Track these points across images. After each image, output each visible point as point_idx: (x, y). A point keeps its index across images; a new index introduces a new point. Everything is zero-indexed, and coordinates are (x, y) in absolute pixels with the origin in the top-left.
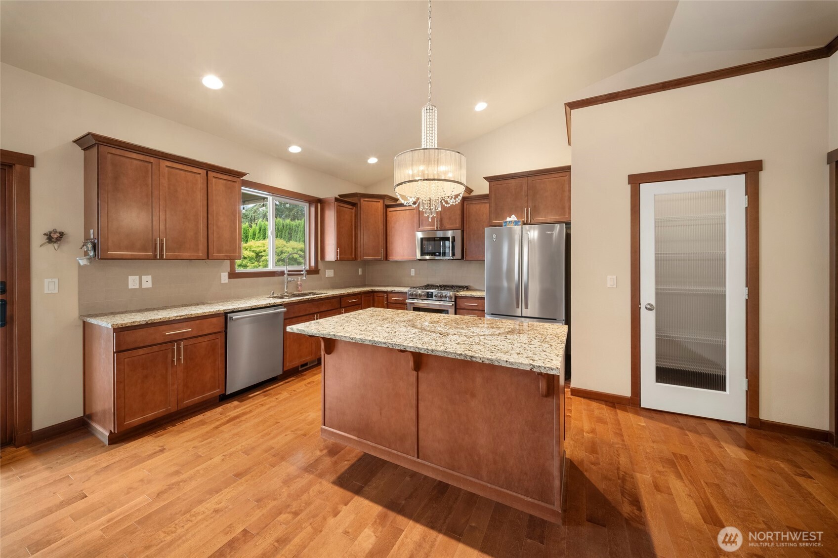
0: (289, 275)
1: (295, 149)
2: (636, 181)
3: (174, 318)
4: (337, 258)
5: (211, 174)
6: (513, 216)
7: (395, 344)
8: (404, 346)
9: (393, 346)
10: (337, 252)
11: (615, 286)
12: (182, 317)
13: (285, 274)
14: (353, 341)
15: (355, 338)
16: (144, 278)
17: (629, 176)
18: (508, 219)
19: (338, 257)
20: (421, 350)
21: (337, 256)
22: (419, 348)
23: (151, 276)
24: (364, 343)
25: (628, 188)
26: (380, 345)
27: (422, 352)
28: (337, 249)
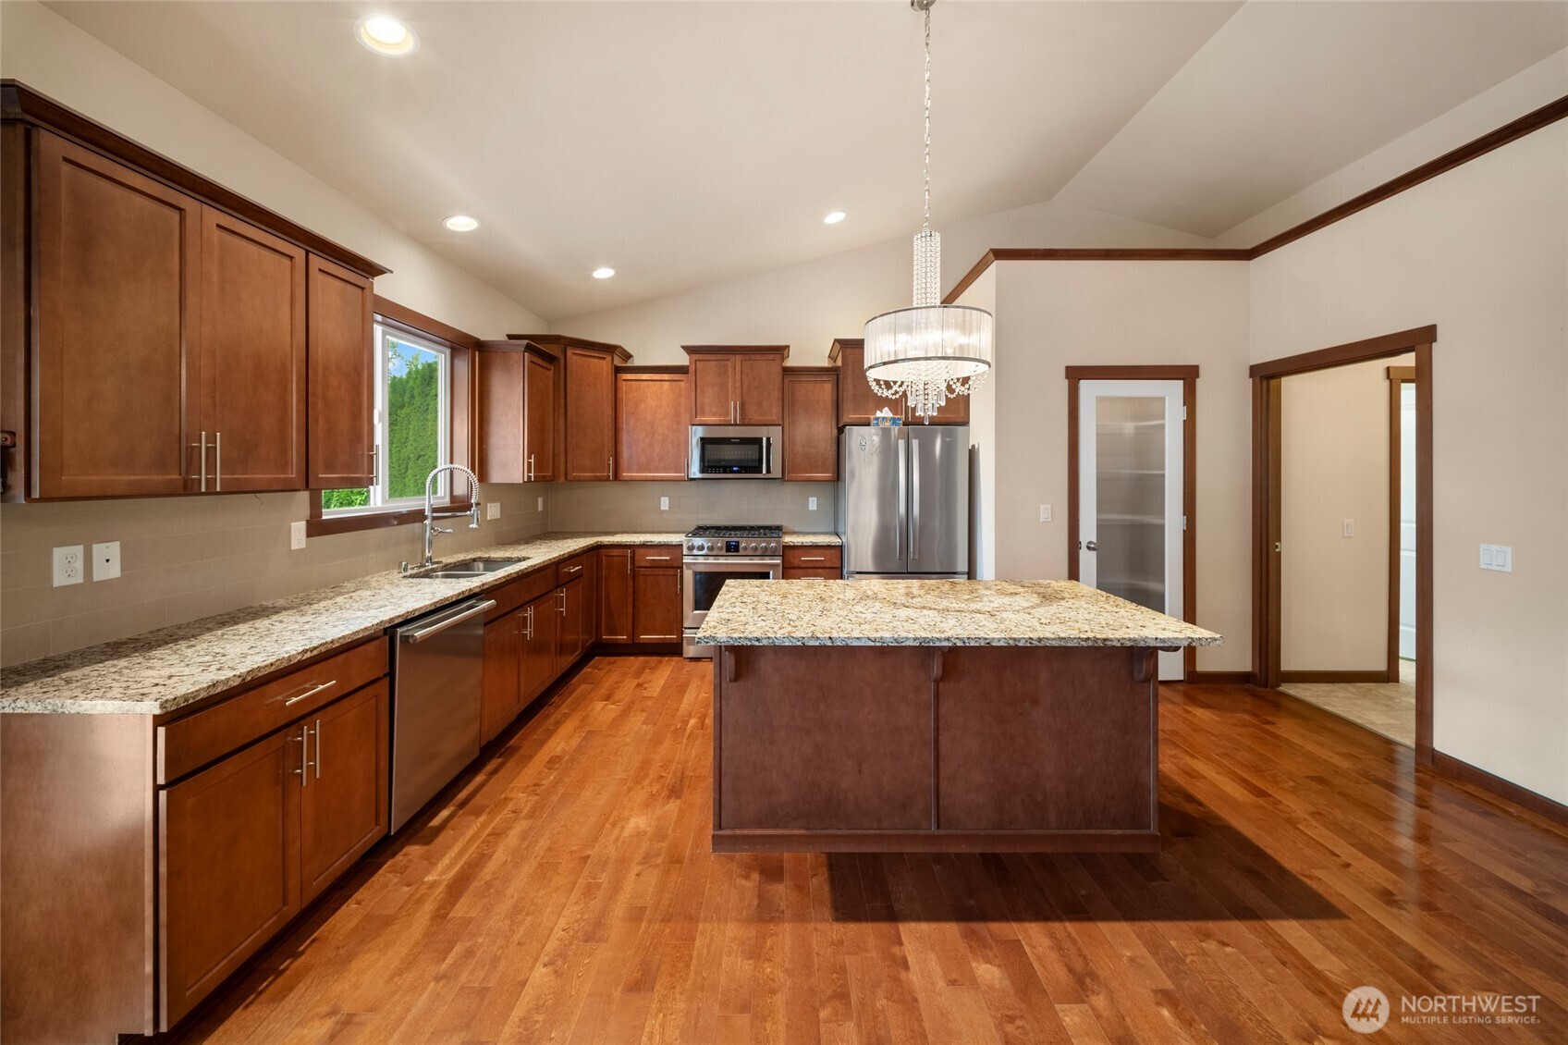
0: (434, 518)
1: (461, 224)
2: (1076, 375)
3: (299, 657)
4: (529, 477)
5: (317, 262)
6: (886, 409)
7: (968, 638)
8: (986, 639)
9: (964, 642)
10: (529, 464)
11: (1049, 520)
12: (315, 652)
13: (426, 518)
14: (878, 644)
15: (881, 638)
16: (99, 550)
17: (1067, 368)
18: (879, 414)
19: (532, 474)
20: (1019, 641)
21: (529, 471)
22: (1015, 639)
23: (118, 543)
24: (903, 644)
25: (1064, 384)
26: (938, 644)
27: (1021, 644)
28: (529, 457)
